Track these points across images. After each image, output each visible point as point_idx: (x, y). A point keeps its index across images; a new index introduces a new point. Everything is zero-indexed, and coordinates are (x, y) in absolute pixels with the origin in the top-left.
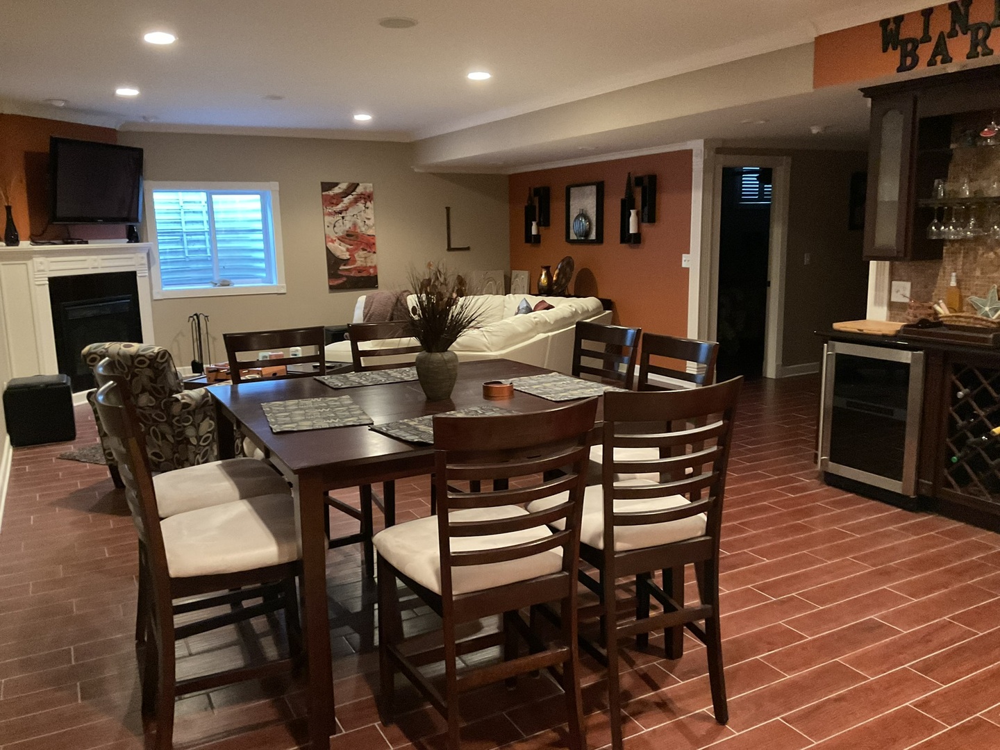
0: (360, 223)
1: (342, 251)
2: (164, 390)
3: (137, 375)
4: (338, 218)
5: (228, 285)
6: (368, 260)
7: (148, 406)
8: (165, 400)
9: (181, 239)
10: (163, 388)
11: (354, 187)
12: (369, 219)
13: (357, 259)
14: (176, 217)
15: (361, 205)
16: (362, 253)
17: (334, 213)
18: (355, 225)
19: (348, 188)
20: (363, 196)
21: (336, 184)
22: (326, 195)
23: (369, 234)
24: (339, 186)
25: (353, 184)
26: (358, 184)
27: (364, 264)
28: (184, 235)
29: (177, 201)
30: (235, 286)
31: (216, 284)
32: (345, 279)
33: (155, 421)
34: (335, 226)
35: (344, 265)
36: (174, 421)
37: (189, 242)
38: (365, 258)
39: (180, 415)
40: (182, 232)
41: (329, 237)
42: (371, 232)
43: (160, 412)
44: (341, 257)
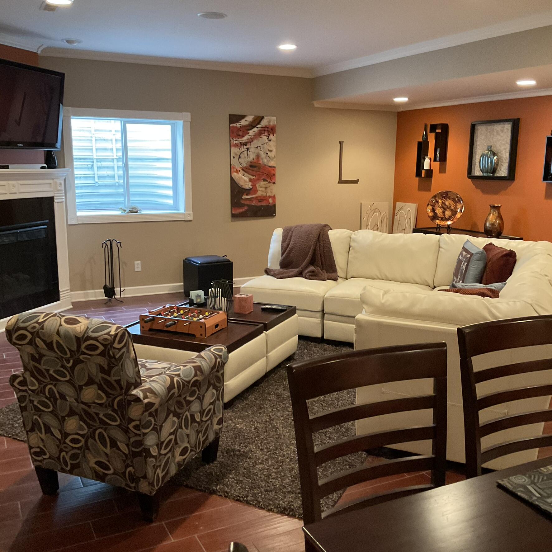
0: (263, 155)
1: (245, 181)
2: (120, 385)
3: (82, 362)
4: (243, 150)
5: (137, 212)
6: (269, 190)
7: (94, 403)
8: (121, 397)
9: (92, 165)
10: (118, 382)
11: (258, 120)
12: (271, 151)
13: (258, 189)
14: (87, 144)
15: (264, 138)
16: (262, 183)
17: (239, 145)
18: (258, 156)
19: (254, 120)
20: (266, 129)
21: (243, 117)
22: (233, 127)
23: (270, 165)
24: (246, 119)
25: (259, 117)
26: (263, 118)
27: (264, 194)
28: (95, 161)
29: (90, 129)
30: (144, 212)
31: (125, 211)
32: (246, 208)
33: (103, 422)
34: (240, 157)
35: (247, 195)
36: (130, 426)
37: (99, 168)
38: (266, 188)
39: (140, 420)
40: (93, 159)
41: (234, 168)
42: (272, 163)
43: (112, 413)
44: (243, 187)
